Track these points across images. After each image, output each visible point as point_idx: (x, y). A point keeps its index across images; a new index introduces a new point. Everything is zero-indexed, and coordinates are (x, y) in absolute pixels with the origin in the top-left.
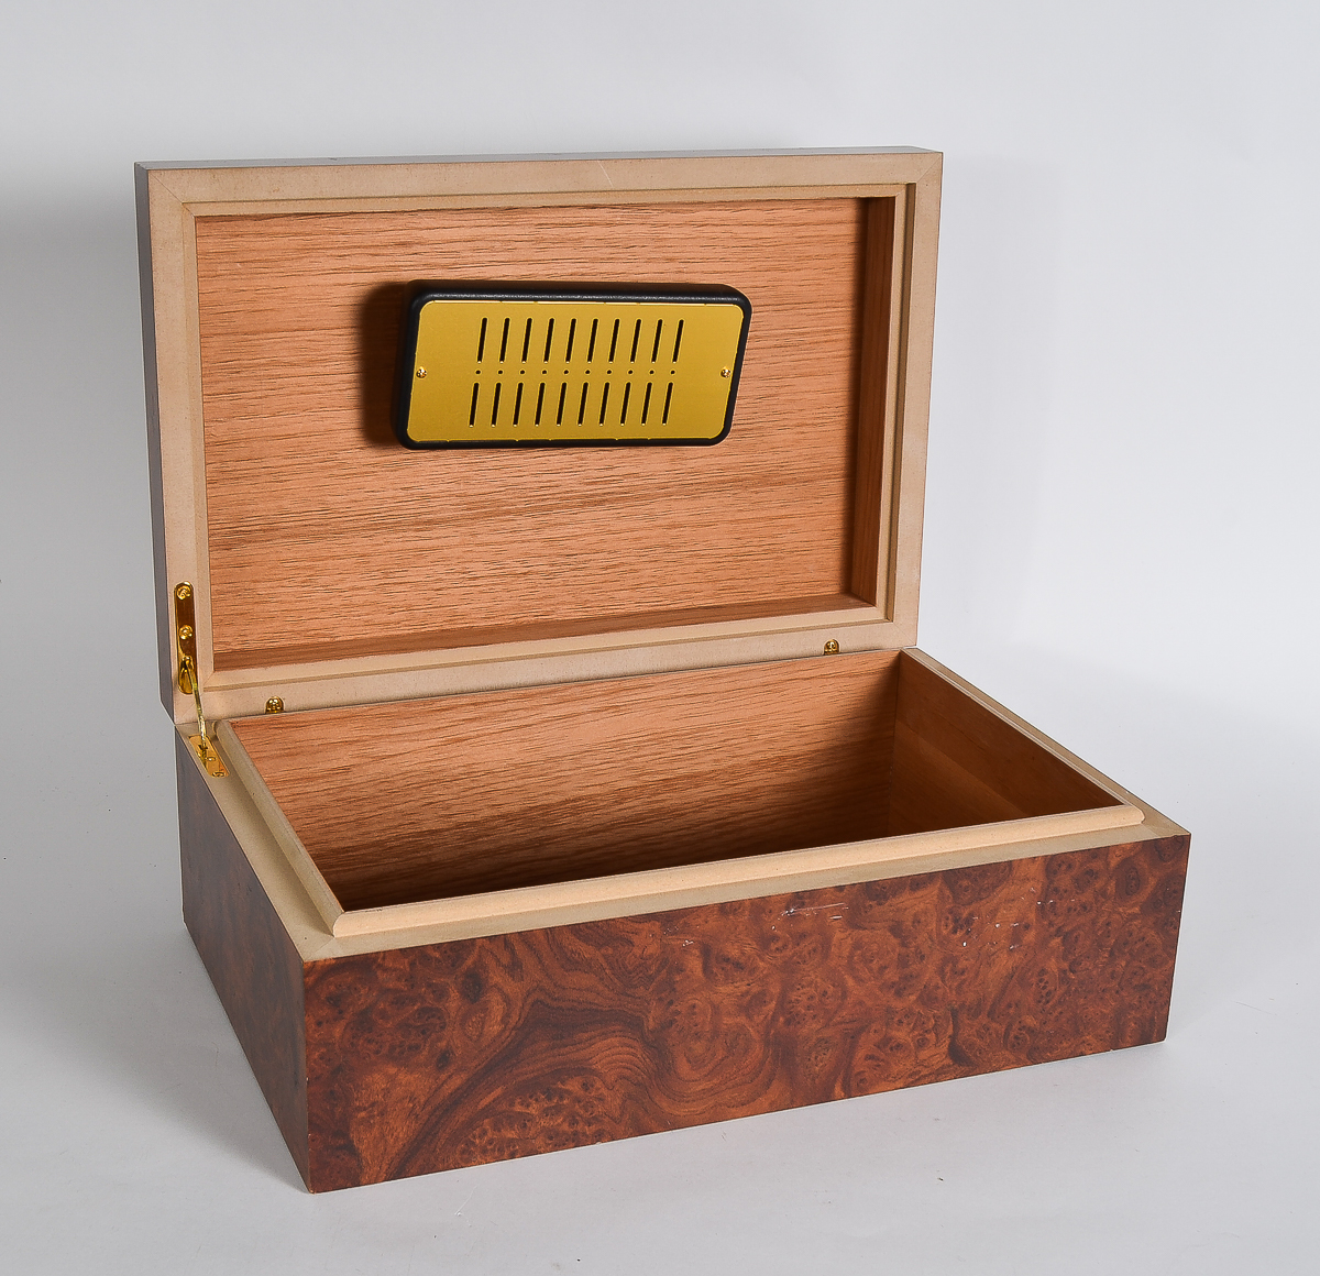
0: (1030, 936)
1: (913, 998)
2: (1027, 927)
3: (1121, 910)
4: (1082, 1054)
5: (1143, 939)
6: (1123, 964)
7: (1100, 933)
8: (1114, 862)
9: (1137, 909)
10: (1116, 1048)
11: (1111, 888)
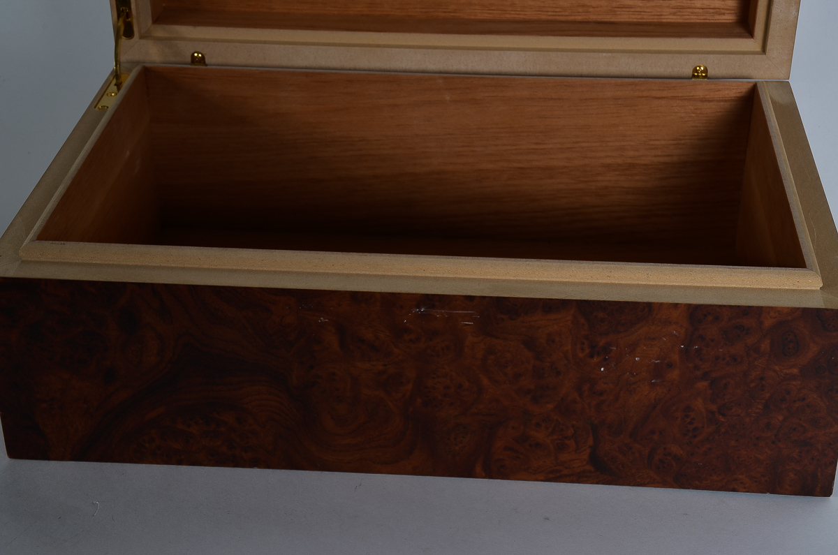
0: (674, 374)
1: (550, 406)
2: (670, 366)
3: (777, 368)
4: (734, 490)
5: (804, 399)
6: (781, 418)
7: (753, 385)
8: (768, 323)
9: (795, 371)
10: (773, 491)
11: (765, 345)
